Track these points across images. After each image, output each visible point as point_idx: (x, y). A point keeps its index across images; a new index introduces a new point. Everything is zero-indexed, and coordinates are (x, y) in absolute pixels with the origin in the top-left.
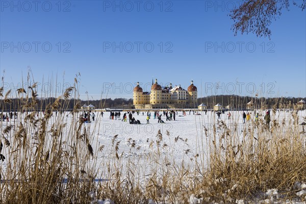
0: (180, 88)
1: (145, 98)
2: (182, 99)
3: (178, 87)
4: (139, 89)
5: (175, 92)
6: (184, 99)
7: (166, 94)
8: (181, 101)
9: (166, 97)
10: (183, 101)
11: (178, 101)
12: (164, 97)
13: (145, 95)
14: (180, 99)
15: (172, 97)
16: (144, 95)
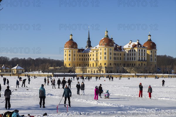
0: (139, 44)
1: (81, 57)
2: (142, 60)
3: (136, 43)
4: (73, 44)
5: (132, 50)
6: (145, 60)
7: (119, 52)
8: (140, 63)
9: (119, 56)
10: (144, 63)
11: (138, 63)
12: (117, 56)
13: (81, 54)
14: (139, 60)
15: (126, 57)
16: (79, 54)
